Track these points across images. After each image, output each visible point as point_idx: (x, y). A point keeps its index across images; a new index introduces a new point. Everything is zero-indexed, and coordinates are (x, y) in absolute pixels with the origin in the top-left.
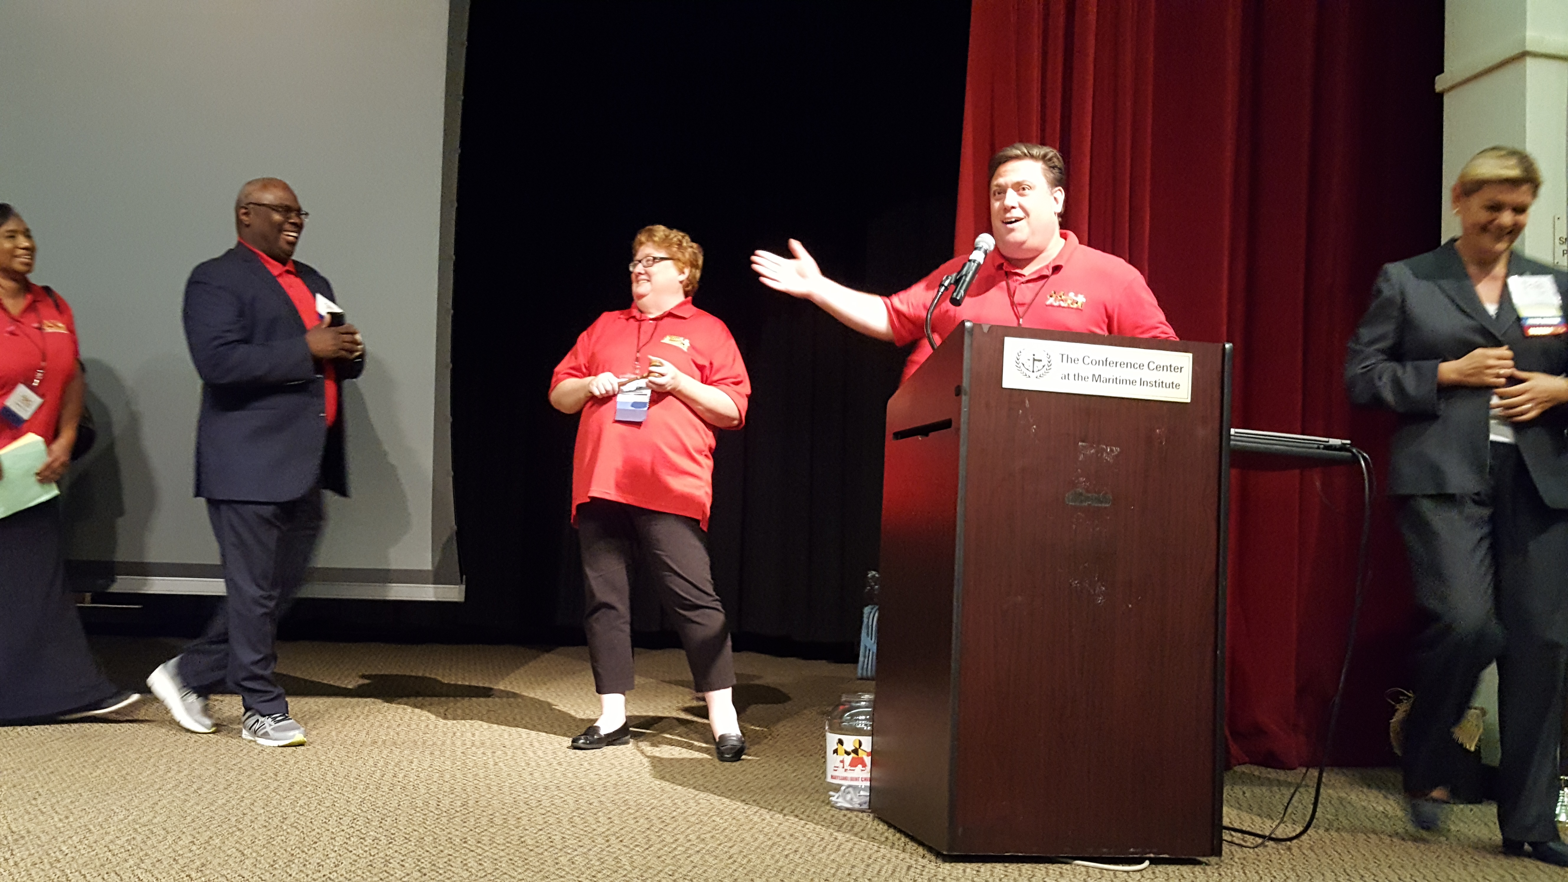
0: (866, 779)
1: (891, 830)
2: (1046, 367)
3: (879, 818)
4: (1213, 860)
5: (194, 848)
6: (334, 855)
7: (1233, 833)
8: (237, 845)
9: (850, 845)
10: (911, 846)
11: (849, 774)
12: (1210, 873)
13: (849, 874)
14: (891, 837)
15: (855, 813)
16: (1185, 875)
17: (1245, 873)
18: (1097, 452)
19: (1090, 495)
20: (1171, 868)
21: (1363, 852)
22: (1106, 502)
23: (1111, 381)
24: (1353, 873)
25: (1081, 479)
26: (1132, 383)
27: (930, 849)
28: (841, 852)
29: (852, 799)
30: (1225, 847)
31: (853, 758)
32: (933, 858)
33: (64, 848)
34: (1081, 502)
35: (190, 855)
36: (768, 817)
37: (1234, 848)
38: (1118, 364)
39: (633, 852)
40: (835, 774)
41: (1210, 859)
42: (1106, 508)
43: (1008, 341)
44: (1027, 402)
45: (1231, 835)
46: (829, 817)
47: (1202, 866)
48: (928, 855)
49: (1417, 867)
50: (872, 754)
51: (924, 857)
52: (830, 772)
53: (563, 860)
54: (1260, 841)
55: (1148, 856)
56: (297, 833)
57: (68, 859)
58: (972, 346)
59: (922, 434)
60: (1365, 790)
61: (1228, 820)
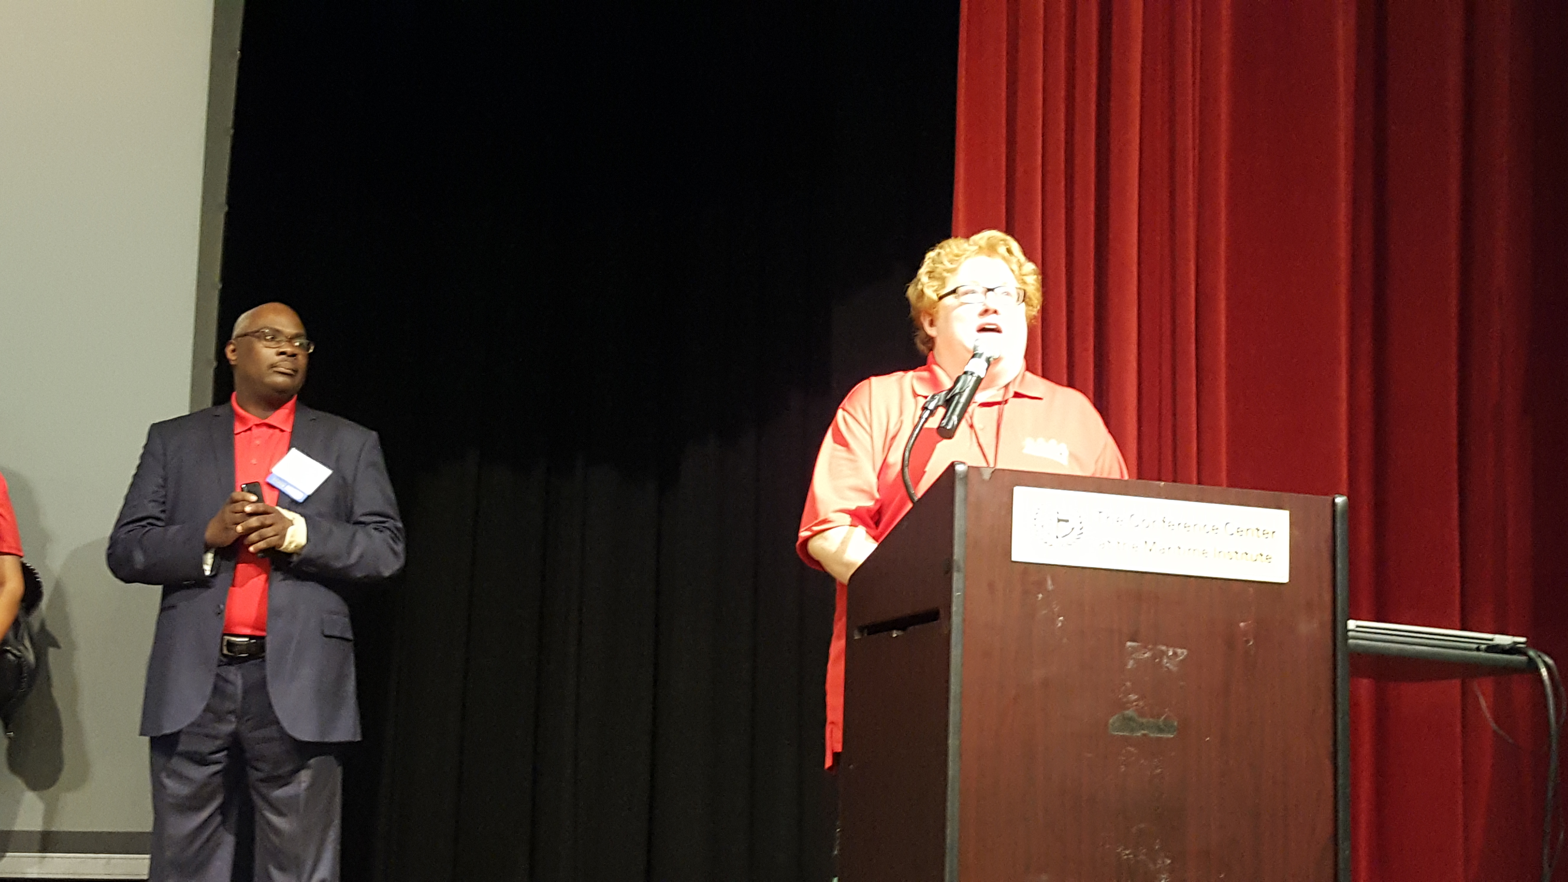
2: (1076, 530)
18: (1154, 657)
19: (1144, 720)
22: (1169, 732)
25: (1133, 697)
34: (1132, 730)
38: (1181, 526)
42: (1168, 739)
43: (1018, 491)
44: (1049, 582)
58: (966, 499)
59: (898, 629)
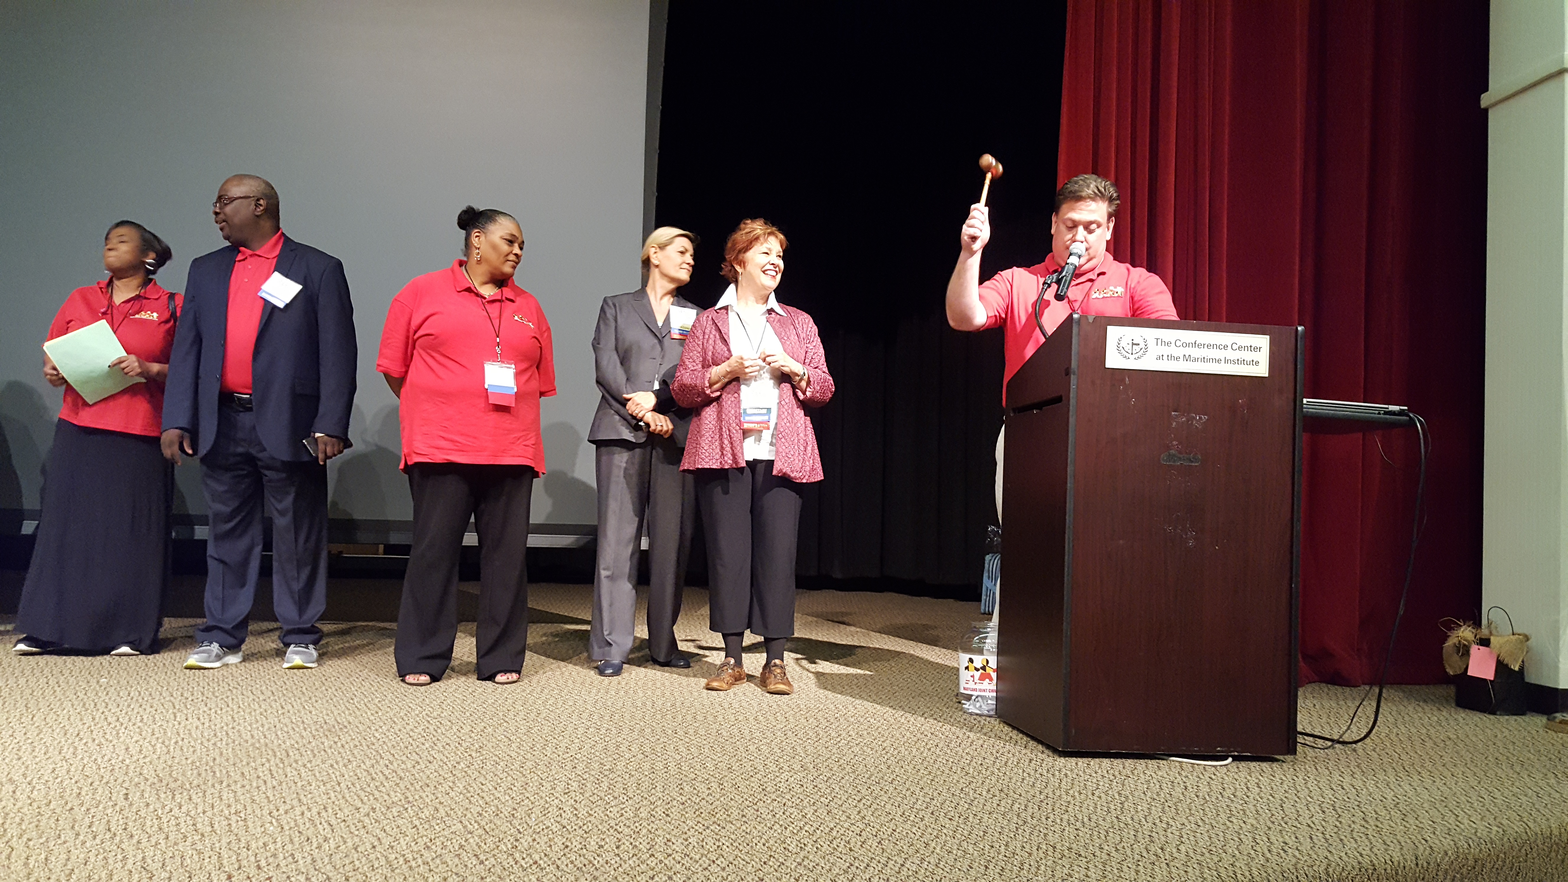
0: (992, 691)
1: (1015, 732)
2: (1143, 349)
3: (1005, 722)
4: (1289, 758)
5: (473, 735)
6: (577, 741)
7: (1306, 737)
8: (505, 733)
9: (981, 742)
10: (1032, 744)
11: (978, 686)
12: (1287, 769)
13: (981, 764)
14: (1014, 737)
15: (984, 718)
16: (1264, 769)
17: (1317, 769)
19: (1181, 456)
20: (1252, 764)
21: (1420, 753)
22: (1196, 462)
23: (1199, 360)
24: (1412, 770)
25: (1175, 443)
26: (1218, 361)
27: (1048, 747)
28: (974, 747)
29: (981, 706)
30: (1299, 748)
31: (982, 674)
32: (1051, 754)
33: (377, 735)
34: (1174, 461)
35: (471, 740)
36: (912, 719)
37: (1307, 749)
38: (1206, 346)
39: (806, 744)
40: (966, 686)
41: (1286, 757)
43: (1110, 329)
44: (1127, 379)
45: (1304, 739)
46: (962, 720)
47: (1279, 763)
48: (1046, 751)
49: (1468, 766)
50: (998, 670)
51: (1043, 752)
52: (963, 684)
53: (752, 748)
54: (1330, 743)
55: (1233, 754)
56: (549, 724)
57: (381, 743)
58: (1079, 334)
59: (1036, 409)
60: (1421, 704)
61: (1301, 727)
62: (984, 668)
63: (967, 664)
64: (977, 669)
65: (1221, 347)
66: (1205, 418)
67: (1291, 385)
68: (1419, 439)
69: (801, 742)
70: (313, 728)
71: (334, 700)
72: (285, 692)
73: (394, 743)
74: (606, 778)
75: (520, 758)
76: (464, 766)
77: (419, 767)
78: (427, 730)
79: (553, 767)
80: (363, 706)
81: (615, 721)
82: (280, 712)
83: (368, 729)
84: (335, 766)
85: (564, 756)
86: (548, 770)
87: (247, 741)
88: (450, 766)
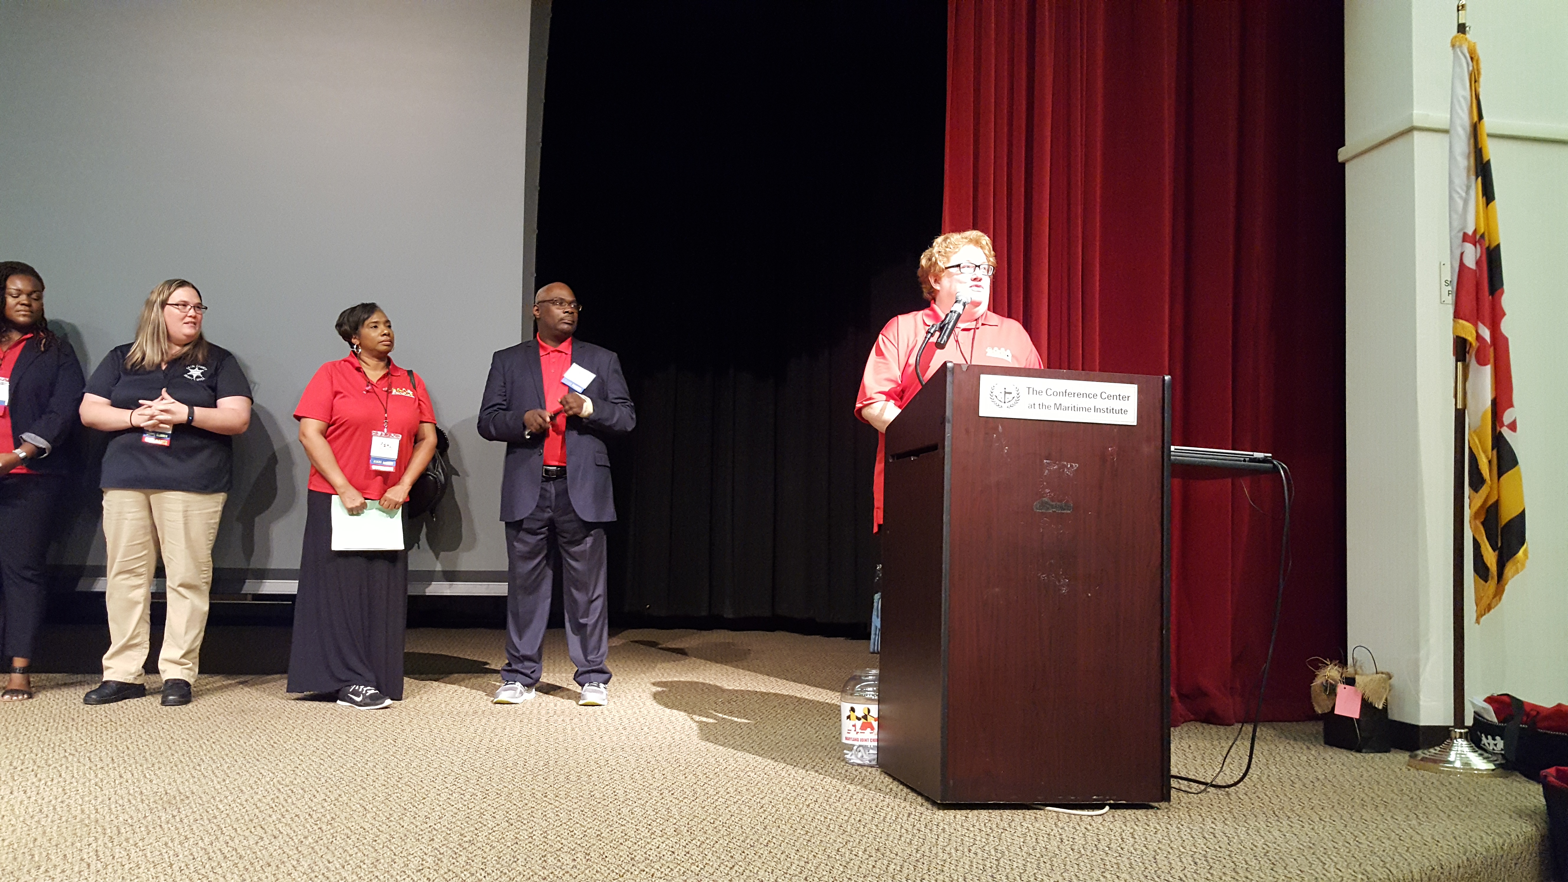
0: (874, 740)
1: (895, 783)
2: (1016, 398)
3: (886, 773)
4: (1164, 805)
5: (326, 804)
6: (439, 808)
7: (1180, 781)
9: (861, 795)
10: (912, 796)
11: (860, 736)
12: (1161, 817)
13: (860, 821)
14: (895, 789)
15: (865, 768)
16: (1139, 817)
17: (1190, 816)
18: (1059, 468)
19: (1054, 503)
20: (1128, 812)
21: (1290, 796)
22: (1067, 510)
23: (1070, 409)
24: (1281, 815)
25: (1047, 491)
26: (1088, 410)
27: (927, 799)
28: (853, 802)
29: (862, 756)
30: (1173, 793)
31: (863, 723)
32: (930, 806)
33: (221, 806)
34: (1048, 509)
35: (322, 810)
36: (793, 772)
37: (1181, 794)
38: (1076, 395)
39: (682, 804)
40: (848, 736)
41: (1161, 804)
42: (1067, 513)
43: (983, 378)
44: (1000, 427)
45: (1178, 783)
46: (843, 772)
47: (1154, 811)
48: (926, 804)
49: (1335, 808)
50: (879, 719)
51: (922, 805)
52: (845, 734)
53: (625, 811)
54: (1202, 787)
55: (1108, 802)
57: (224, 816)
58: (953, 382)
59: (914, 456)
60: (1292, 742)
61: (1176, 770)
62: (865, 717)
63: (848, 714)
64: (859, 719)
65: (1090, 396)
66: (1076, 466)
67: (1159, 433)
68: (1283, 486)
69: (677, 802)
70: (152, 800)
71: (180, 766)
72: (126, 758)
73: (239, 815)
74: (465, 851)
75: (375, 830)
76: (312, 841)
77: (262, 844)
78: (276, 800)
79: (409, 840)
80: (210, 772)
81: (482, 785)
82: (117, 782)
83: (212, 800)
84: (170, 844)
85: (422, 828)
86: (403, 843)
87: (75, 817)
88: (296, 841)
